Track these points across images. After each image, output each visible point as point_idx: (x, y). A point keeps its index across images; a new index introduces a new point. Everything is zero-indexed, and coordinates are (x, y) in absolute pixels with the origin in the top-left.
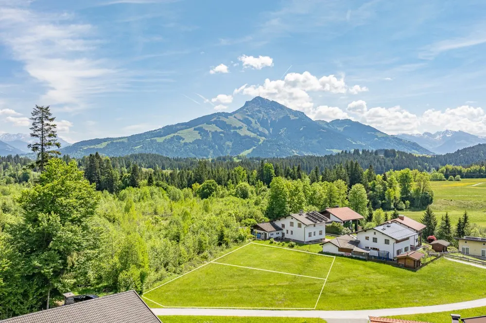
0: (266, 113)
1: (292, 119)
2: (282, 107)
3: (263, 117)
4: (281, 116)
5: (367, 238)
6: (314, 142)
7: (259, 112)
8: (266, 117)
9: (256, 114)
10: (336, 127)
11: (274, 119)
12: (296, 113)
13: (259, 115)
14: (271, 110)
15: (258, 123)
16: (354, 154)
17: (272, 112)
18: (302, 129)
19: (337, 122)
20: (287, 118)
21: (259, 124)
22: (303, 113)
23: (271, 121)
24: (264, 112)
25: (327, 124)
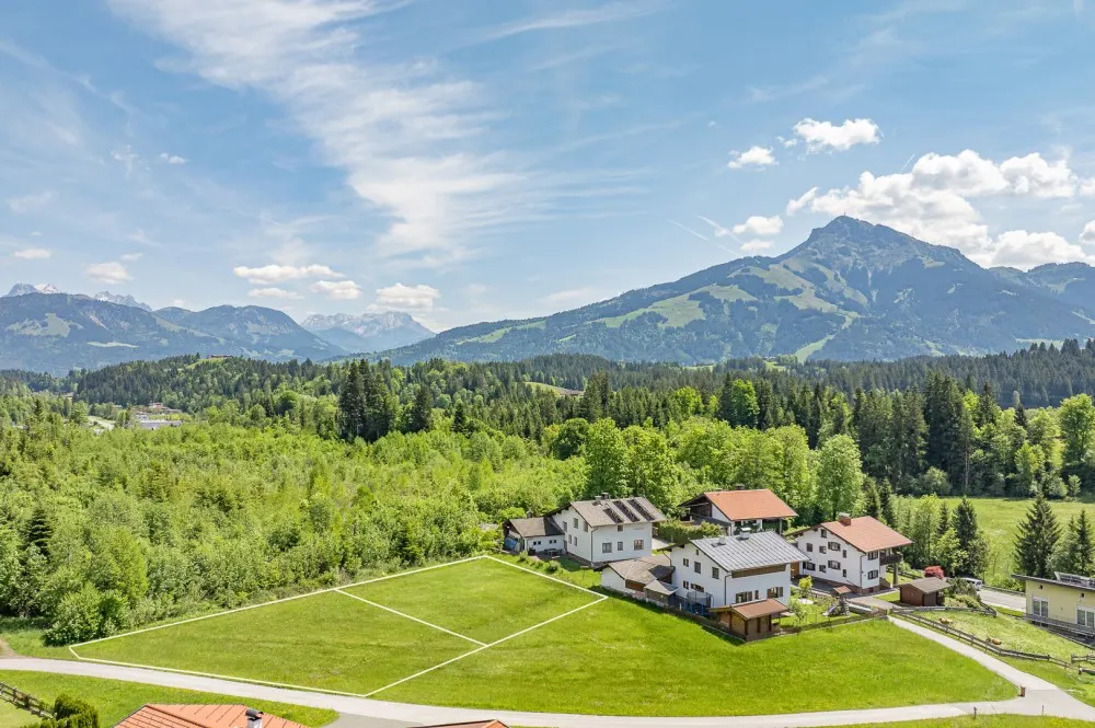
0: (862, 254)
1: (927, 266)
2: (903, 240)
3: (855, 264)
4: (900, 262)
6: (984, 321)
7: (845, 251)
8: (862, 264)
9: (838, 259)
10: (1045, 284)
11: (881, 268)
12: (939, 251)
13: (846, 259)
14: (875, 248)
15: (842, 279)
17: (878, 252)
18: (952, 291)
19: (1049, 271)
20: (914, 263)
21: (843, 281)
22: (957, 251)
23: (874, 273)
24: (858, 252)
25: (1021, 275)
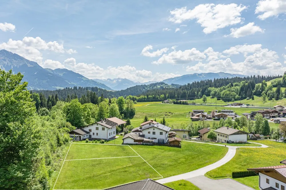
0: (9, 61)
1: (29, 66)
2: (22, 59)
3: (8, 64)
4: (21, 64)
5: (149, 133)
6: (44, 82)
7: (5, 60)
8: (10, 64)
9: (2, 62)
10: (58, 73)
11: (16, 66)
12: (32, 63)
13: (5, 62)
14: (14, 60)
15: (3, 68)
16: (74, 89)
17: (14, 61)
18: (36, 73)
19: (58, 70)
20: (25, 65)
21: (4, 68)
22: (37, 63)
23: (14, 67)
24: (8, 60)
25: (52, 71)
